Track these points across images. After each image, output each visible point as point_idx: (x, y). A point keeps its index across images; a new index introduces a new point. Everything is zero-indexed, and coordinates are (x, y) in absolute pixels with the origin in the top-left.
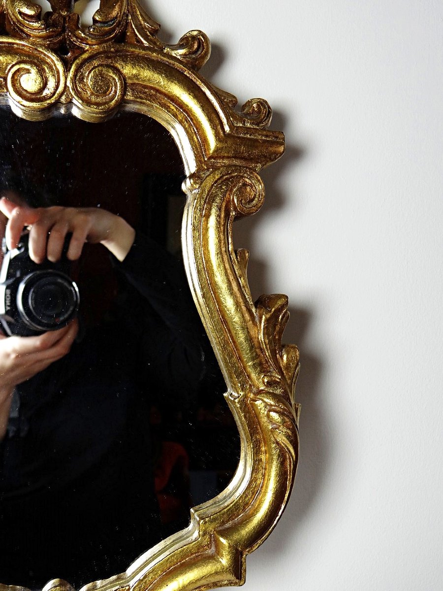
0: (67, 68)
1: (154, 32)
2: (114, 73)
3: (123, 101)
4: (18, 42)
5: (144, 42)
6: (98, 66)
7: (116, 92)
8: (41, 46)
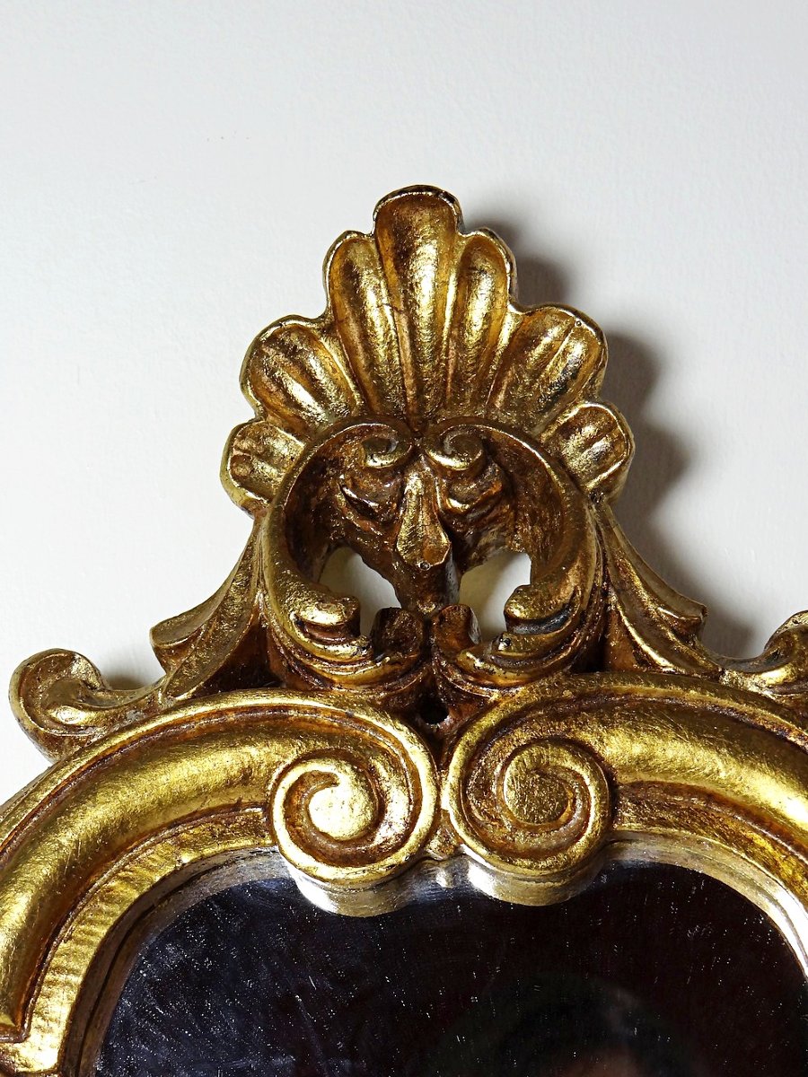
0: (439, 759)
1: (689, 631)
2: (576, 760)
3: (609, 840)
4: (297, 701)
5: (661, 661)
6: (528, 745)
7: (586, 815)
8: (363, 705)
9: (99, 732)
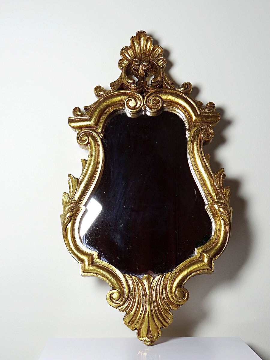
0: (143, 97)
1: (172, 84)
2: (159, 98)
3: (163, 108)
4: (128, 91)
5: (169, 87)
6: (154, 96)
7: (160, 104)
8: (135, 92)
9: (105, 95)
